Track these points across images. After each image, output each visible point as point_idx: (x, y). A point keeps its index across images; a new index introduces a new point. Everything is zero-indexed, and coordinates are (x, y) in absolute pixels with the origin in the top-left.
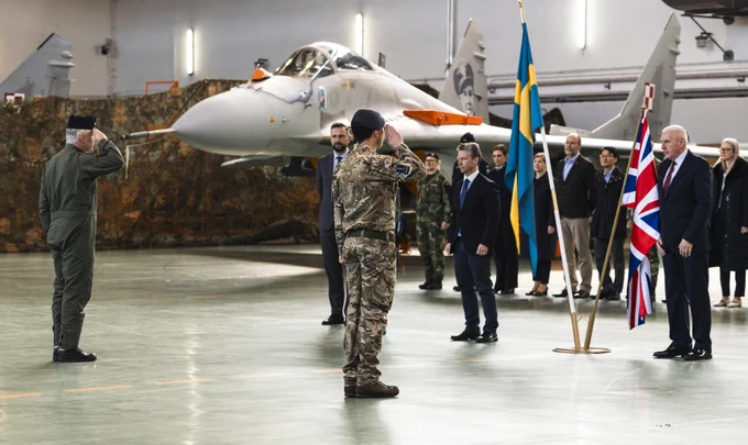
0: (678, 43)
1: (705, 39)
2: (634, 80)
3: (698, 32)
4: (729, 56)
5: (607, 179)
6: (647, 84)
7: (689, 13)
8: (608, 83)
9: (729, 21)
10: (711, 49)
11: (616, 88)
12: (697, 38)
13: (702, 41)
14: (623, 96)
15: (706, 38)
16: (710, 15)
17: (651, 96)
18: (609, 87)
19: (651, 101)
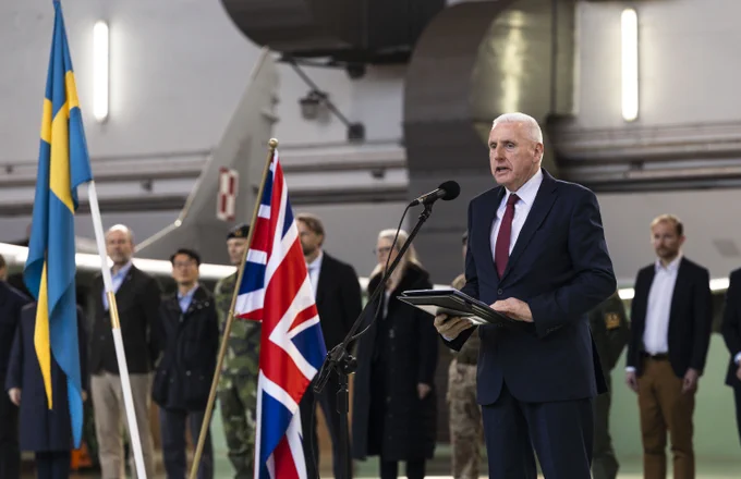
0: (275, 101)
1: (316, 104)
2: (194, 175)
3: (304, 91)
4: (356, 133)
5: (184, 306)
6: (224, 170)
7: (290, 57)
8: (148, 180)
9: (356, 72)
10: (326, 121)
11: (161, 189)
12: (304, 102)
13: (310, 108)
14: (175, 203)
15: (316, 102)
16: (323, 60)
17: (231, 191)
18: (148, 187)
19: (231, 201)
